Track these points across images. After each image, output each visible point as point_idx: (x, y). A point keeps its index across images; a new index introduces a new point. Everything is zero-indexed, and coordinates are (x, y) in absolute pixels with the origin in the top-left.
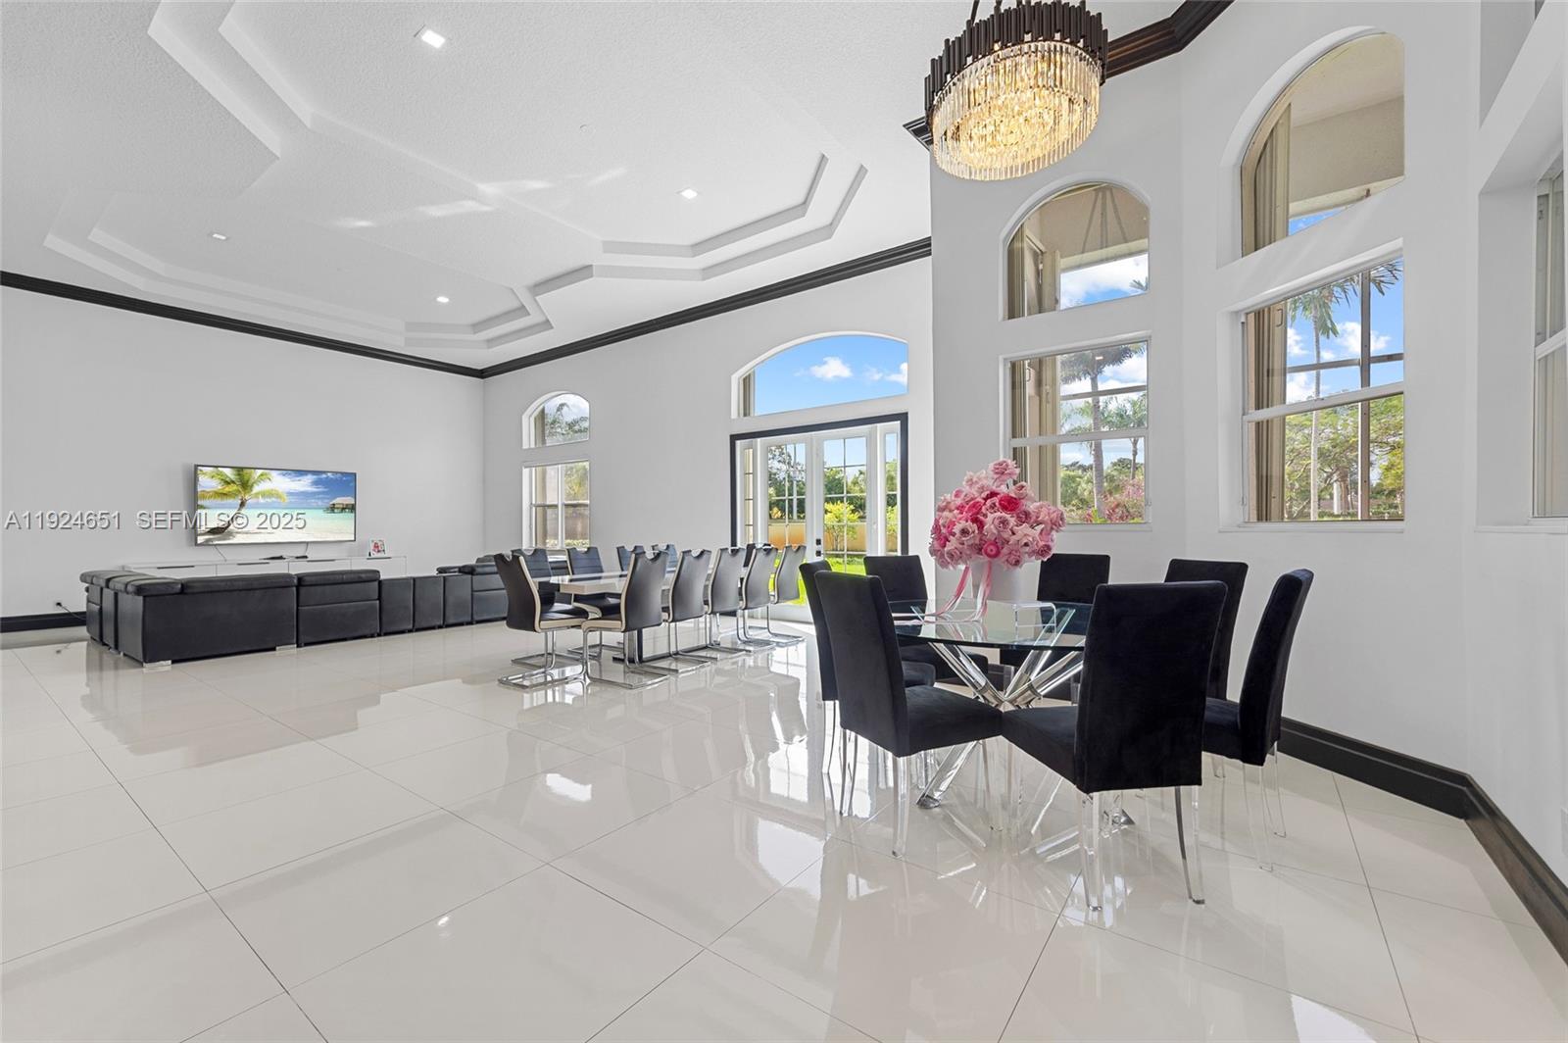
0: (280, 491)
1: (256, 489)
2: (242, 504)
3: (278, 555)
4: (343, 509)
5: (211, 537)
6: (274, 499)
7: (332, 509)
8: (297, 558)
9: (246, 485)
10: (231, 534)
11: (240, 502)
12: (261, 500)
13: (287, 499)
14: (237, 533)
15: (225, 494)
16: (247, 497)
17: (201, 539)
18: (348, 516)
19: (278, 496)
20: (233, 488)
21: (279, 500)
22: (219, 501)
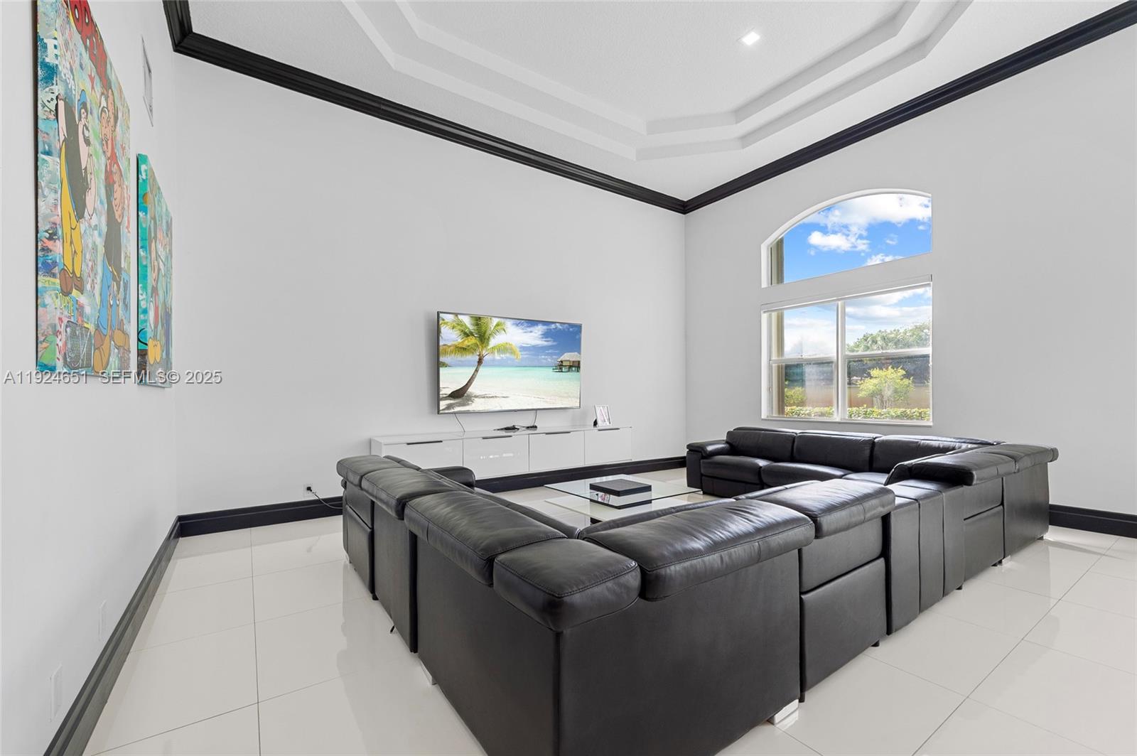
0: (514, 344)
1: (493, 342)
2: (480, 362)
3: (510, 425)
4: (570, 367)
5: (452, 402)
6: (508, 355)
7: (560, 367)
8: (528, 428)
9: (483, 338)
10: (470, 399)
11: (478, 358)
12: (497, 357)
13: (520, 355)
14: (476, 397)
15: (464, 349)
16: (484, 352)
17: (443, 404)
18: (573, 375)
19: (512, 352)
20: (472, 341)
21: (512, 357)
22: (459, 357)
